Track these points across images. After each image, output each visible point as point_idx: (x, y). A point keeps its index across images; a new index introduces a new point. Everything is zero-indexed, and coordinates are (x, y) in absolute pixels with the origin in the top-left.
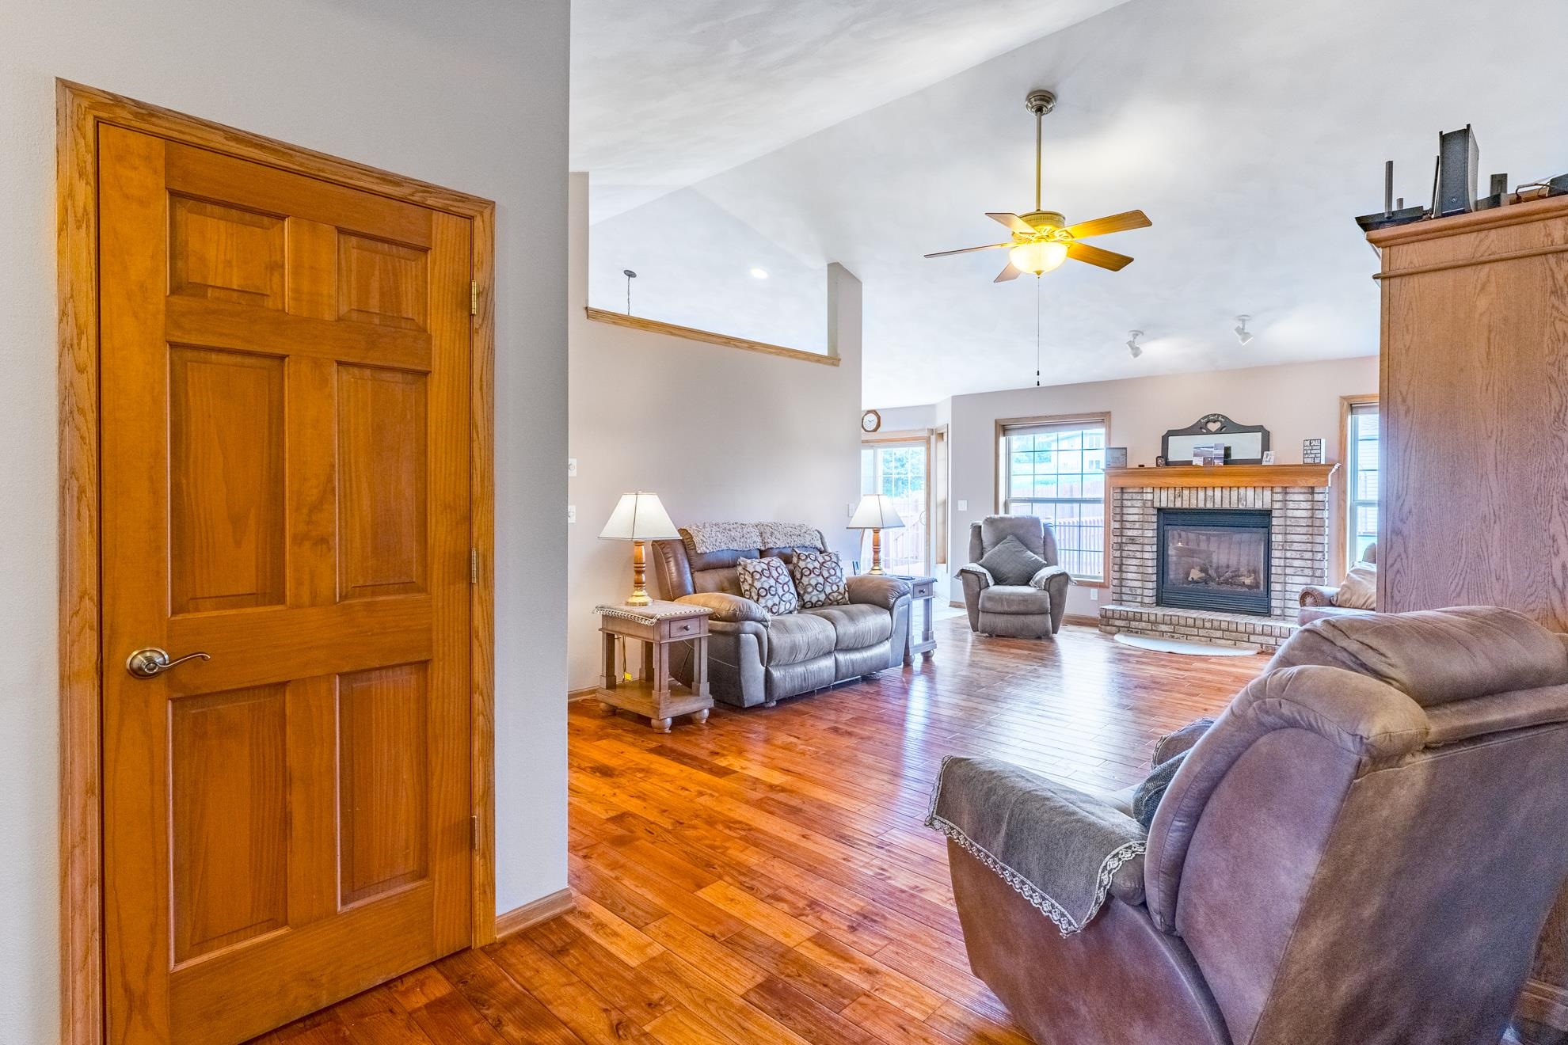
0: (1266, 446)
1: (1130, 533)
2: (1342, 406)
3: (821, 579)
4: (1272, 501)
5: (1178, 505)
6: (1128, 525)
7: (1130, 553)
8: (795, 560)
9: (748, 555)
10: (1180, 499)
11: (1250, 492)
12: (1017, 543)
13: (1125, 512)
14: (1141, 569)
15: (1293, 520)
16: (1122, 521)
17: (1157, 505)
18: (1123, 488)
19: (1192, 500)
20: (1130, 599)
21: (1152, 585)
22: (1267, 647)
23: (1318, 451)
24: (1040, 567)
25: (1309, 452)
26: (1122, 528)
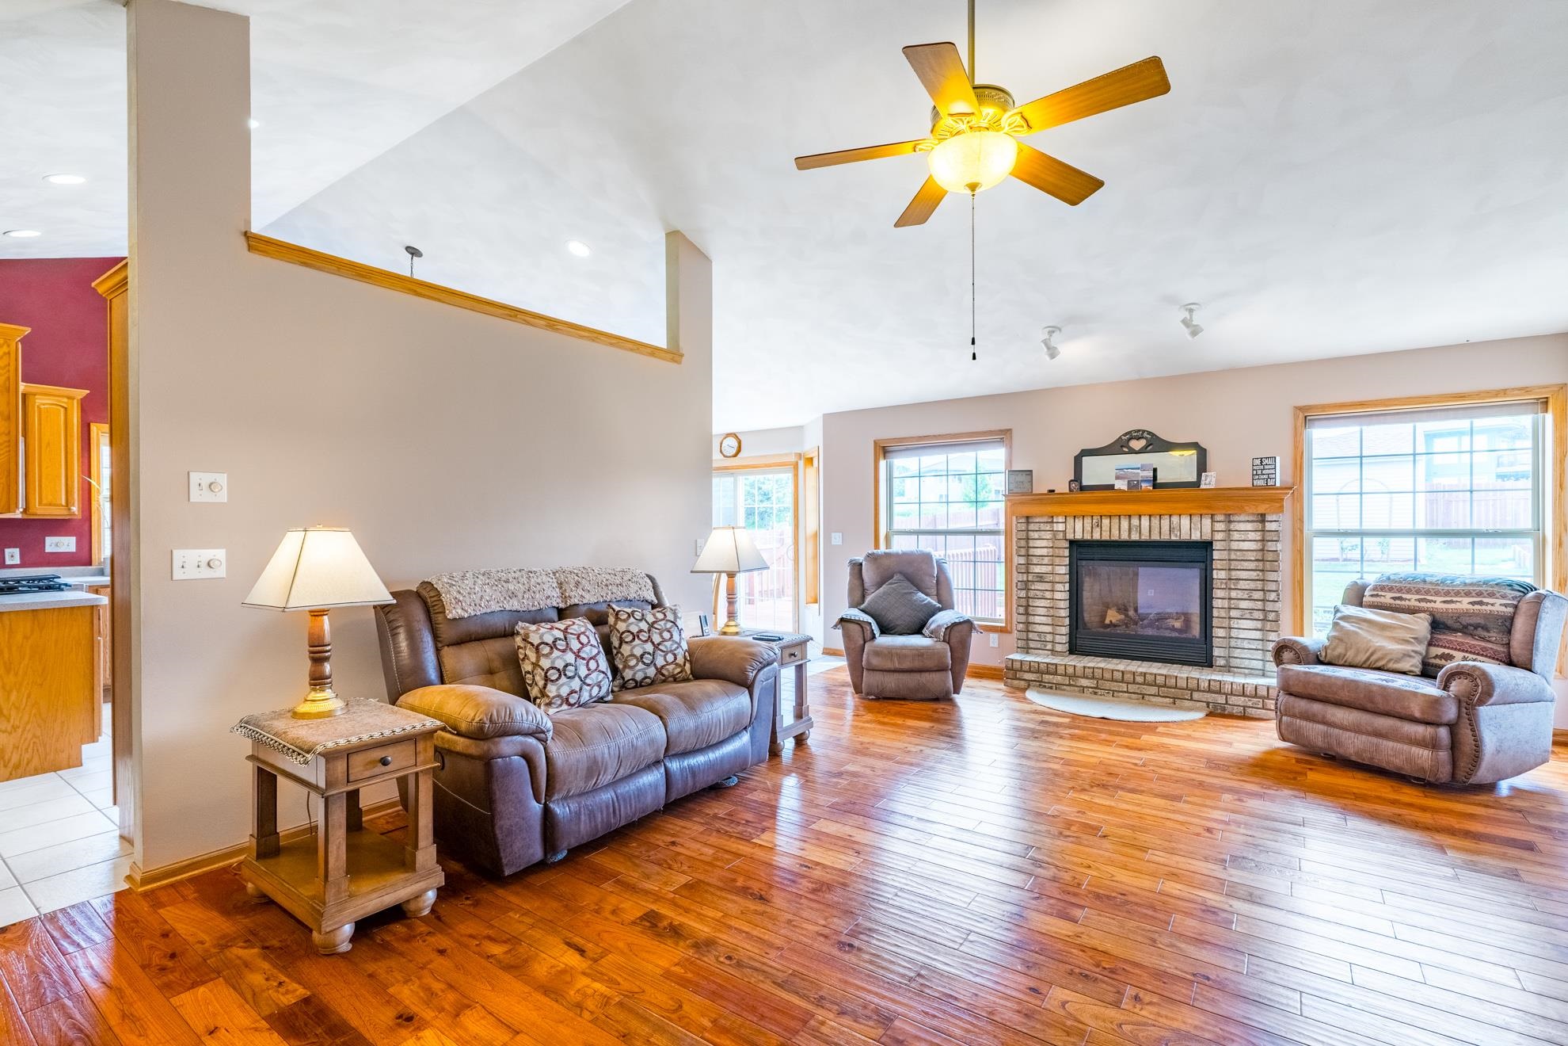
0: (1202, 467)
1: (1037, 569)
2: (1296, 417)
3: (649, 647)
4: (1213, 531)
5: (1097, 536)
6: (1035, 560)
7: (1038, 593)
8: (611, 620)
9: (536, 617)
10: (1098, 529)
11: (1185, 521)
12: (907, 584)
13: (1031, 545)
14: (1052, 612)
15: (1238, 553)
16: (1028, 555)
17: (1070, 536)
18: (1027, 518)
19: (1113, 530)
20: (1039, 646)
21: (1065, 630)
22: (1215, 707)
23: (1273, 471)
24: (934, 611)
25: (1259, 472)
26: (1028, 564)
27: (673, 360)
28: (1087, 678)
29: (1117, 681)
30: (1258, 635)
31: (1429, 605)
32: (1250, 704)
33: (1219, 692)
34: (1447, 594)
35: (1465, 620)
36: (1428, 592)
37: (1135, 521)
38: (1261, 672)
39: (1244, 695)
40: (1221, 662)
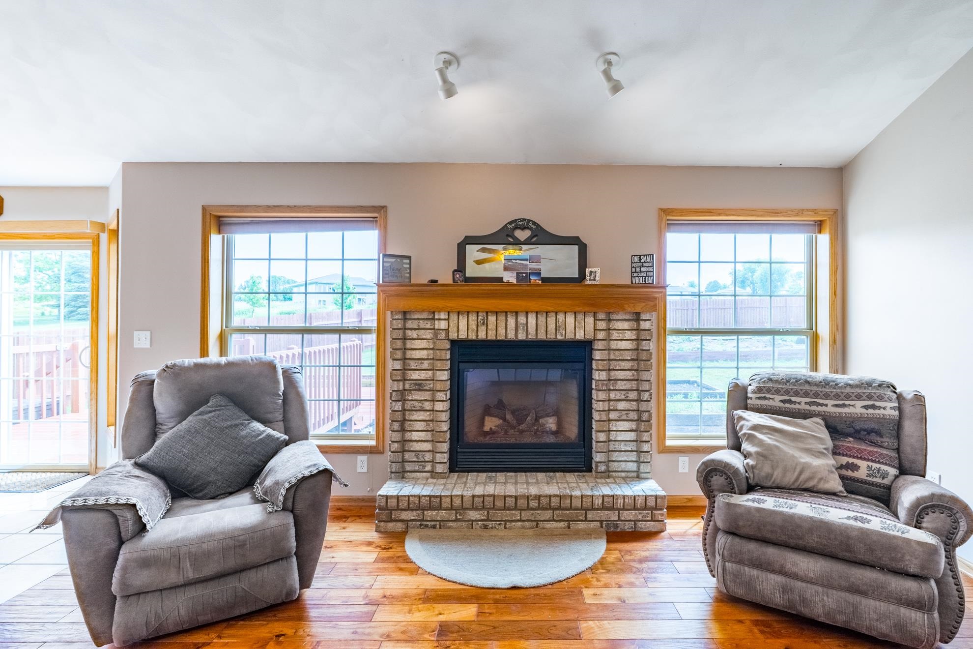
0: (584, 263)
1: (415, 375)
4: (595, 330)
5: (482, 335)
6: (413, 365)
7: (416, 404)
10: (484, 328)
11: (570, 319)
12: (232, 410)
13: (408, 346)
14: (431, 426)
15: (617, 353)
16: (404, 359)
17: (453, 336)
18: (405, 313)
19: (499, 329)
20: (417, 468)
21: (445, 447)
22: (608, 526)
23: (651, 269)
24: (276, 447)
25: (638, 270)
26: (405, 369)
28: (476, 509)
29: (509, 509)
30: (632, 436)
31: (820, 409)
32: (640, 517)
33: (612, 509)
34: (837, 397)
35: (858, 425)
36: (816, 395)
37: (522, 319)
38: (635, 474)
39: (635, 508)
40: (602, 468)
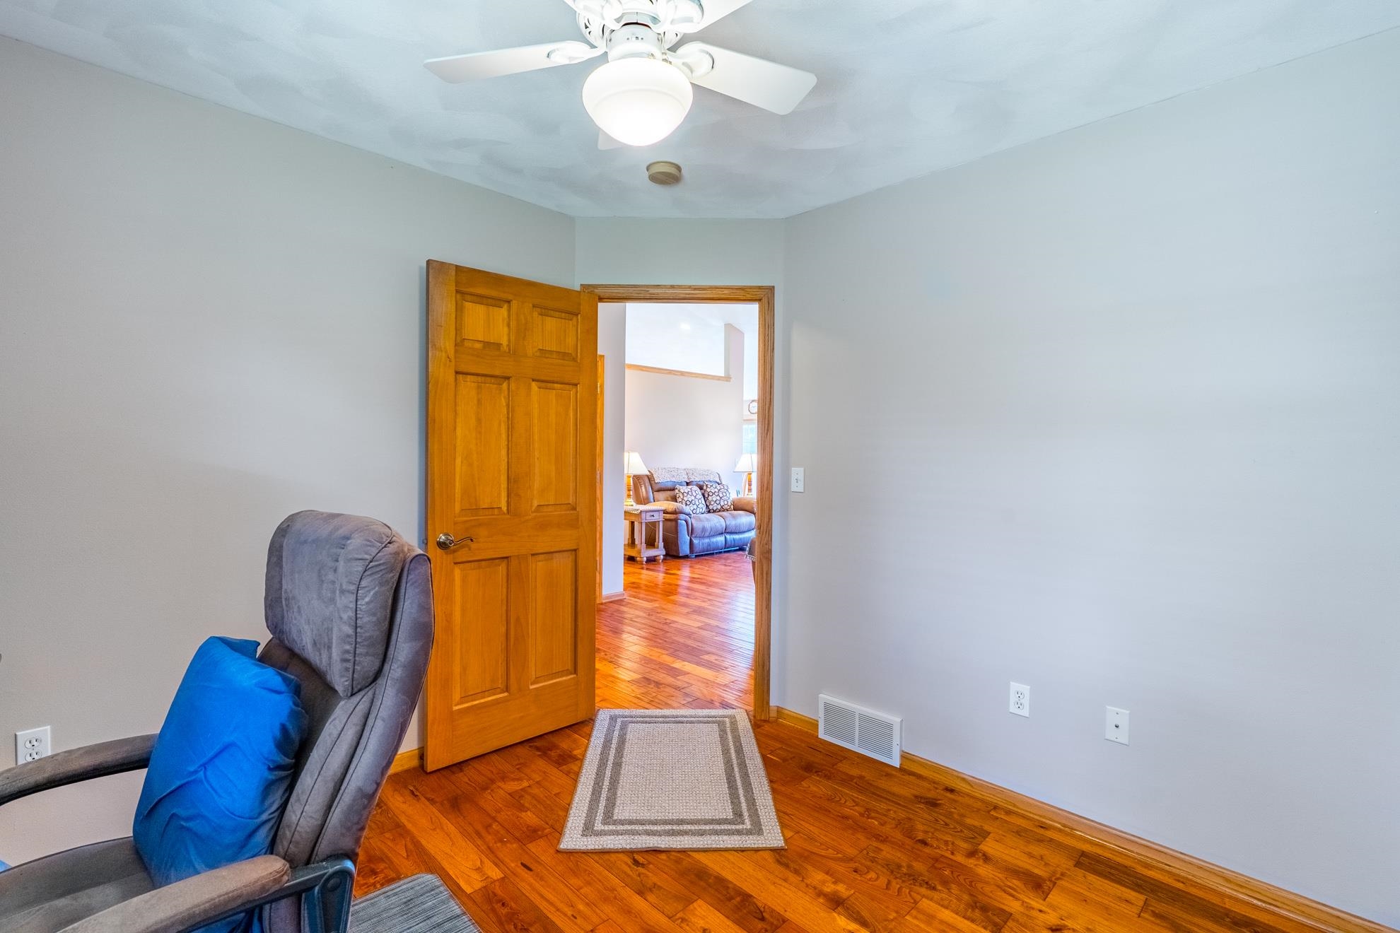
3: (718, 498)
8: (705, 488)
9: (681, 484)
27: (727, 381)
